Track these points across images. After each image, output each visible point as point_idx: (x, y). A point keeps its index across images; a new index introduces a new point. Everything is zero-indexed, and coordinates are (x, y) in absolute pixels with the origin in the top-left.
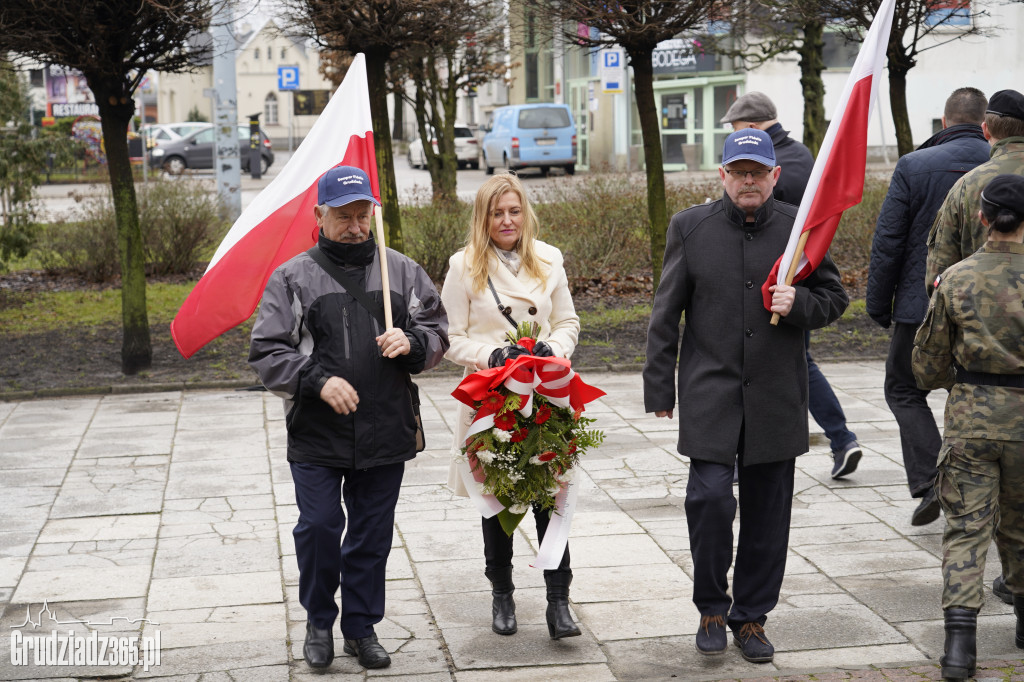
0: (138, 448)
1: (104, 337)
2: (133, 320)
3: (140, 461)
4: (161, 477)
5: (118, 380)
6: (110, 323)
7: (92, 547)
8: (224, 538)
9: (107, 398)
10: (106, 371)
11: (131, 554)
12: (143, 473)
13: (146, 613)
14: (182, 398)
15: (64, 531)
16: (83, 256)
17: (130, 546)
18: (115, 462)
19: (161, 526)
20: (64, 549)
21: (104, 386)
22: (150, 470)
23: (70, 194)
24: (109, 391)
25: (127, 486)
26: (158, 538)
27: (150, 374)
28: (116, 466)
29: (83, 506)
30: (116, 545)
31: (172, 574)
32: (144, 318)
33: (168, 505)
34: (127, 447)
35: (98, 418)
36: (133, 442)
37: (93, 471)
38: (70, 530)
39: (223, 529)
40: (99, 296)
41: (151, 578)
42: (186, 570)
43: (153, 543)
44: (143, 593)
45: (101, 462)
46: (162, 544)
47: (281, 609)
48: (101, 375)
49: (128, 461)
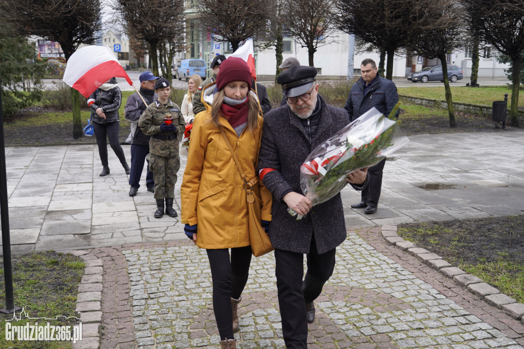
0: (82, 162)
1: (66, 127)
2: (77, 122)
3: (83, 166)
4: (91, 171)
5: (71, 141)
6: (67, 123)
7: (72, 193)
8: (114, 190)
9: (70, 146)
10: (68, 138)
11: (84, 195)
12: (85, 170)
13: (92, 214)
14: (94, 147)
15: (62, 188)
16: (56, 101)
17: (84, 193)
18: (75, 166)
19: (93, 187)
20: (63, 194)
21: (68, 142)
22: (87, 169)
23: (52, 82)
24: (70, 144)
25: (80, 174)
26: (92, 190)
27: (83, 139)
28: (76, 168)
29: (67, 180)
30: (80, 192)
31: (99, 202)
32: (80, 121)
33: (94, 180)
34: (78, 162)
35: (68, 152)
36: (80, 160)
37: (69, 169)
38: (64, 188)
39: (113, 187)
40: (63, 114)
41: (92, 202)
42: (103, 200)
43: (91, 192)
44: (90, 208)
45: (70, 166)
46: (94, 192)
47: (135, 212)
48: (66, 139)
49: (80, 166)
